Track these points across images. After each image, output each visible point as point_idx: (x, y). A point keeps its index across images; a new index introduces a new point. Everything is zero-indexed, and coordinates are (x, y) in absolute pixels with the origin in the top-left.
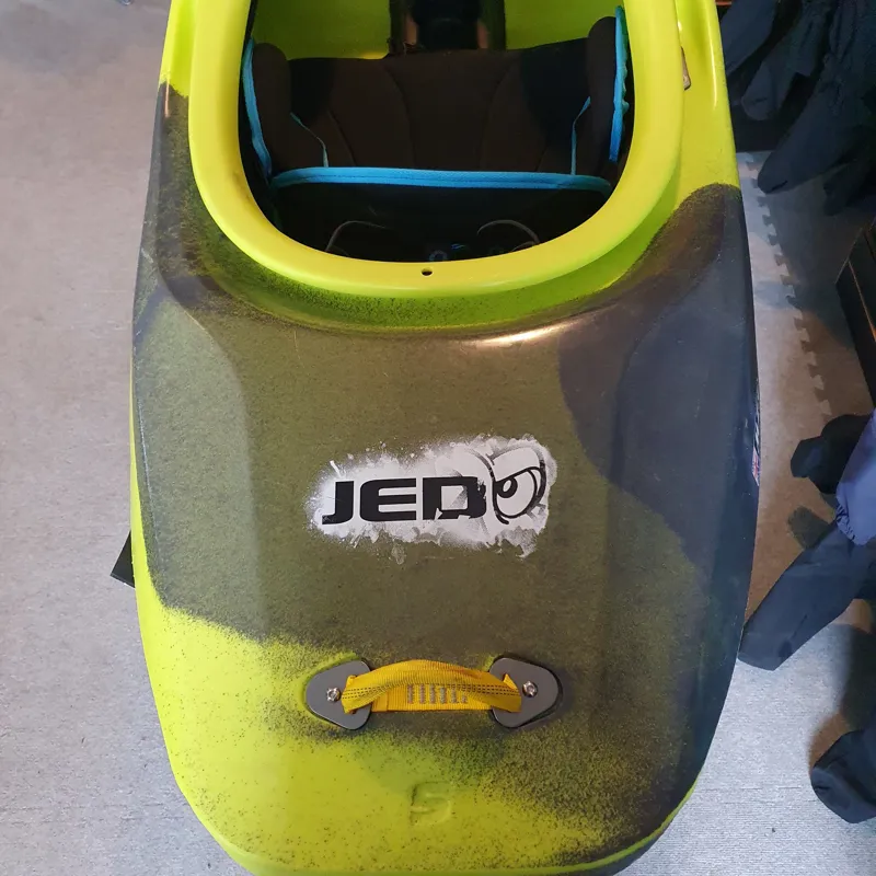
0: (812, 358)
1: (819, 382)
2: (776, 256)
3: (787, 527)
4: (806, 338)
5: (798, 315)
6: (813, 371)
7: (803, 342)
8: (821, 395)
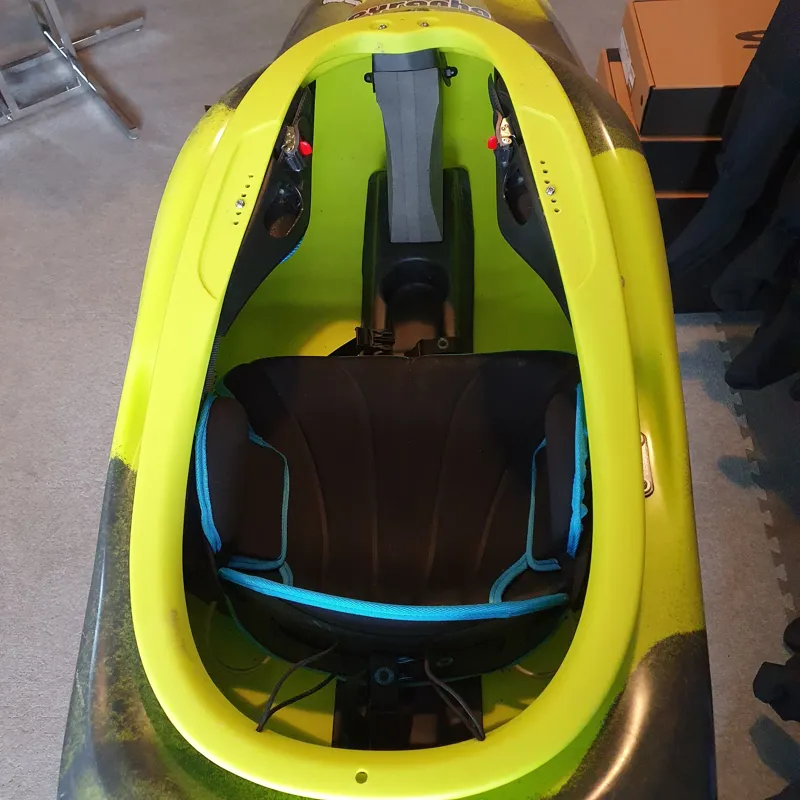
0: (774, 545)
1: (781, 572)
2: (742, 428)
3: (748, 739)
4: (769, 521)
5: (763, 495)
6: (777, 559)
7: (767, 526)
8: (785, 587)
